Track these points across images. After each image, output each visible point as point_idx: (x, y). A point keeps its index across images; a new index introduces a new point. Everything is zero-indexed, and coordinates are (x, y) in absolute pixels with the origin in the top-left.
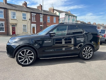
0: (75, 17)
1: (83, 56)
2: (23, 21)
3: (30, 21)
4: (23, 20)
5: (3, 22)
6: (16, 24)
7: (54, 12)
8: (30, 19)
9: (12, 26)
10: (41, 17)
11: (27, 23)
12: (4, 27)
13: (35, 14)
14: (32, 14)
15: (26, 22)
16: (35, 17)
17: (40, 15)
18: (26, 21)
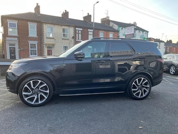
0: (145, 32)
1: (134, 94)
2: (64, 41)
3: (73, 40)
4: (63, 39)
5: (36, 43)
6: (53, 45)
7: (109, 25)
8: (73, 38)
9: (48, 47)
10: (90, 33)
11: (70, 44)
12: (36, 49)
13: (81, 29)
14: (77, 29)
15: (67, 41)
16: (82, 34)
17: (89, 30)
18: (68, 39)
